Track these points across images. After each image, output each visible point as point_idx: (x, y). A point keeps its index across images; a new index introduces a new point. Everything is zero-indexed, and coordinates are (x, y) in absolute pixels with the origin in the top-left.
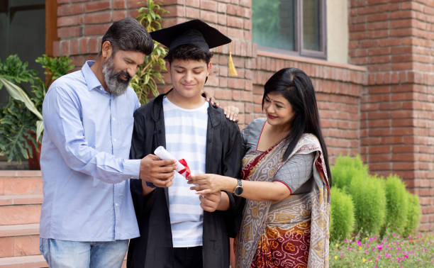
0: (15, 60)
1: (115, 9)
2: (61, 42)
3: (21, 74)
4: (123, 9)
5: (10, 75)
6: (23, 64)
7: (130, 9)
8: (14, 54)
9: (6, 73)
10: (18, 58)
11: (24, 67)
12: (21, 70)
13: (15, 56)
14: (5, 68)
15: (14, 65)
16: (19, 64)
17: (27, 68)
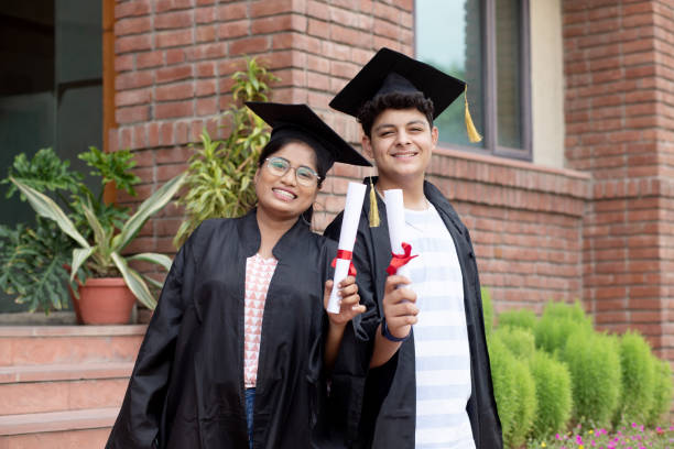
0: (49, 156)
1: (200, 78)
2: (121, 130)
3: (58, 178)
4: (212, 77)
5: (42, 179)
6: (62, 164)
7: (222, 76)
8: (46, 147)
9: (35, 176)
10: (54, 154)
11: (64, 168)
12: (59, 172)
13: (49, 150)
14: (34, 169)
15: (48, 164)
16: (55, 163)
17: (68, 170)
